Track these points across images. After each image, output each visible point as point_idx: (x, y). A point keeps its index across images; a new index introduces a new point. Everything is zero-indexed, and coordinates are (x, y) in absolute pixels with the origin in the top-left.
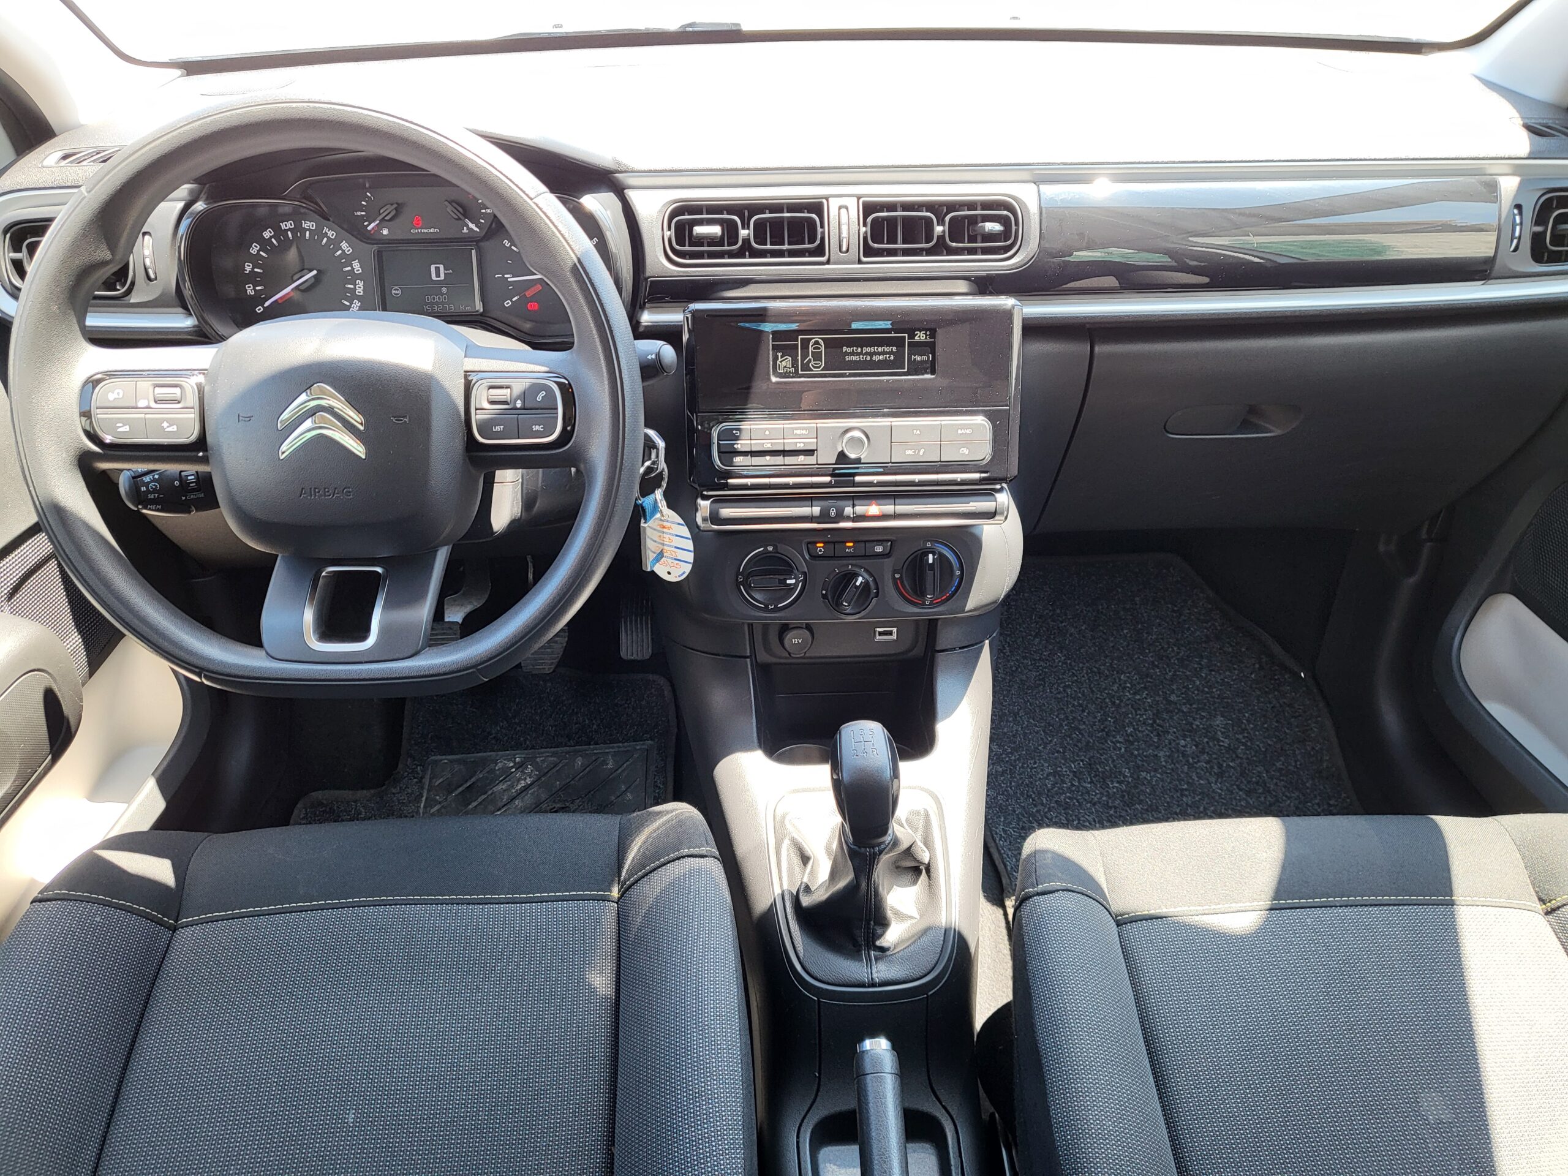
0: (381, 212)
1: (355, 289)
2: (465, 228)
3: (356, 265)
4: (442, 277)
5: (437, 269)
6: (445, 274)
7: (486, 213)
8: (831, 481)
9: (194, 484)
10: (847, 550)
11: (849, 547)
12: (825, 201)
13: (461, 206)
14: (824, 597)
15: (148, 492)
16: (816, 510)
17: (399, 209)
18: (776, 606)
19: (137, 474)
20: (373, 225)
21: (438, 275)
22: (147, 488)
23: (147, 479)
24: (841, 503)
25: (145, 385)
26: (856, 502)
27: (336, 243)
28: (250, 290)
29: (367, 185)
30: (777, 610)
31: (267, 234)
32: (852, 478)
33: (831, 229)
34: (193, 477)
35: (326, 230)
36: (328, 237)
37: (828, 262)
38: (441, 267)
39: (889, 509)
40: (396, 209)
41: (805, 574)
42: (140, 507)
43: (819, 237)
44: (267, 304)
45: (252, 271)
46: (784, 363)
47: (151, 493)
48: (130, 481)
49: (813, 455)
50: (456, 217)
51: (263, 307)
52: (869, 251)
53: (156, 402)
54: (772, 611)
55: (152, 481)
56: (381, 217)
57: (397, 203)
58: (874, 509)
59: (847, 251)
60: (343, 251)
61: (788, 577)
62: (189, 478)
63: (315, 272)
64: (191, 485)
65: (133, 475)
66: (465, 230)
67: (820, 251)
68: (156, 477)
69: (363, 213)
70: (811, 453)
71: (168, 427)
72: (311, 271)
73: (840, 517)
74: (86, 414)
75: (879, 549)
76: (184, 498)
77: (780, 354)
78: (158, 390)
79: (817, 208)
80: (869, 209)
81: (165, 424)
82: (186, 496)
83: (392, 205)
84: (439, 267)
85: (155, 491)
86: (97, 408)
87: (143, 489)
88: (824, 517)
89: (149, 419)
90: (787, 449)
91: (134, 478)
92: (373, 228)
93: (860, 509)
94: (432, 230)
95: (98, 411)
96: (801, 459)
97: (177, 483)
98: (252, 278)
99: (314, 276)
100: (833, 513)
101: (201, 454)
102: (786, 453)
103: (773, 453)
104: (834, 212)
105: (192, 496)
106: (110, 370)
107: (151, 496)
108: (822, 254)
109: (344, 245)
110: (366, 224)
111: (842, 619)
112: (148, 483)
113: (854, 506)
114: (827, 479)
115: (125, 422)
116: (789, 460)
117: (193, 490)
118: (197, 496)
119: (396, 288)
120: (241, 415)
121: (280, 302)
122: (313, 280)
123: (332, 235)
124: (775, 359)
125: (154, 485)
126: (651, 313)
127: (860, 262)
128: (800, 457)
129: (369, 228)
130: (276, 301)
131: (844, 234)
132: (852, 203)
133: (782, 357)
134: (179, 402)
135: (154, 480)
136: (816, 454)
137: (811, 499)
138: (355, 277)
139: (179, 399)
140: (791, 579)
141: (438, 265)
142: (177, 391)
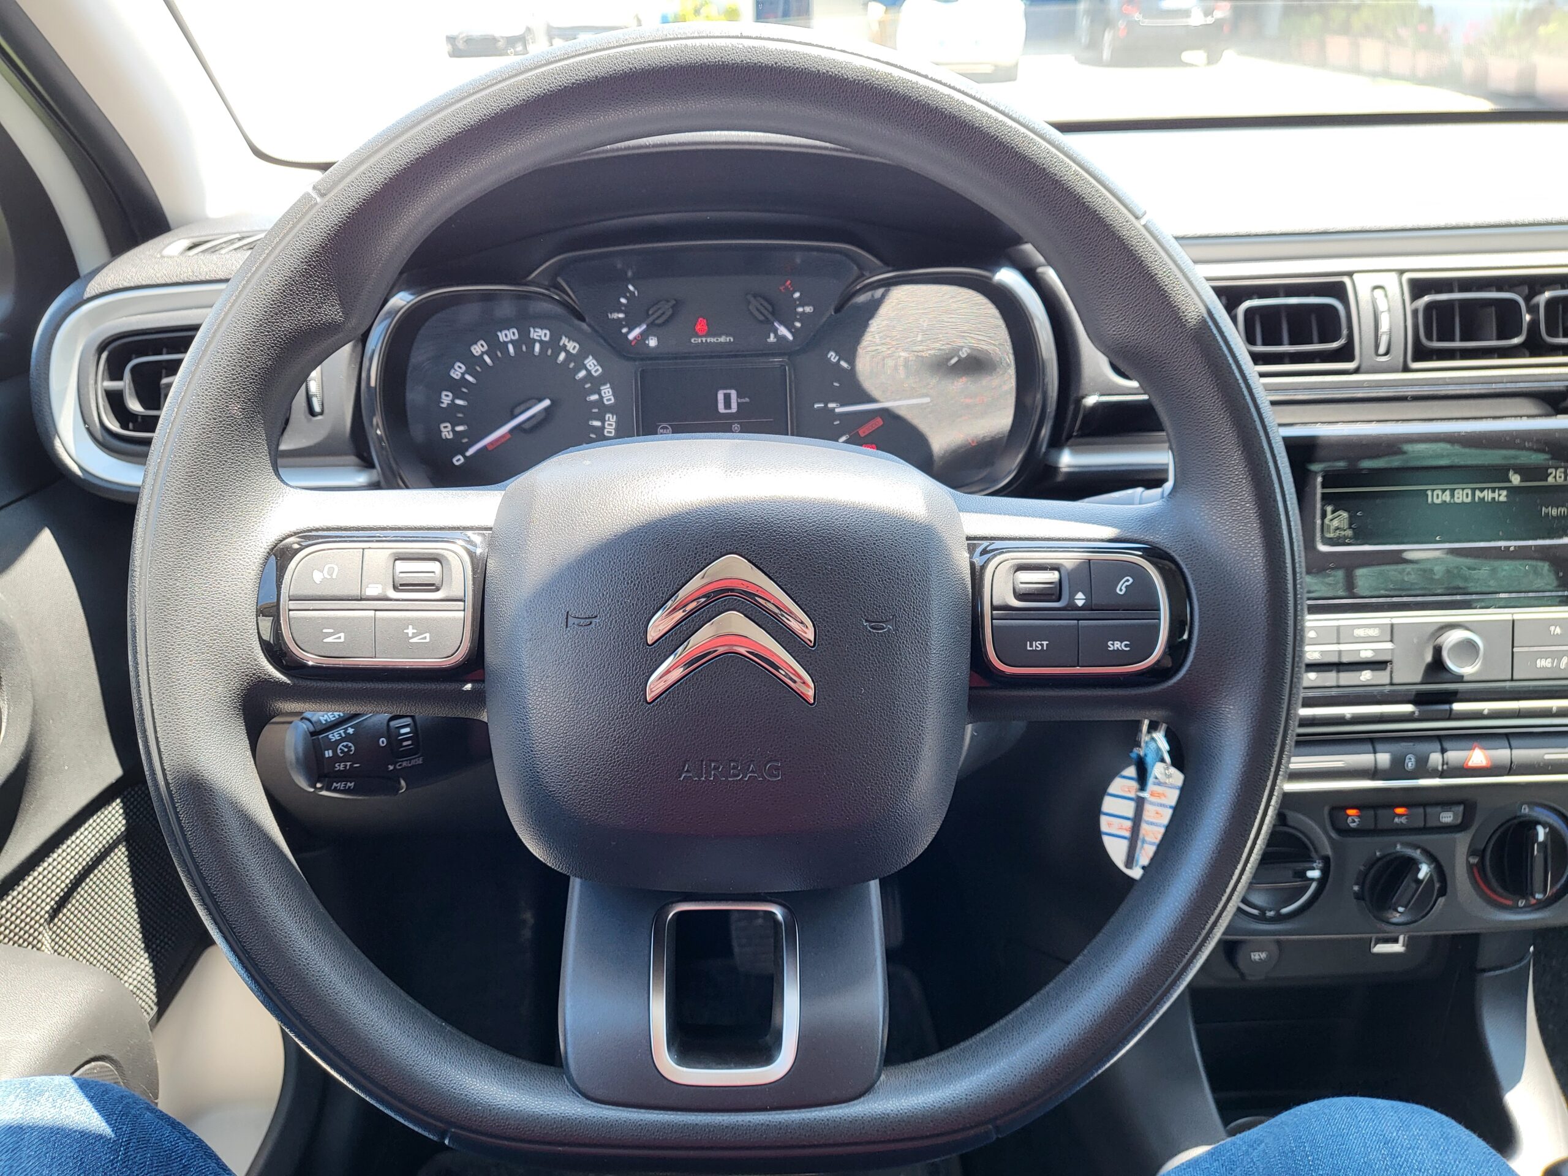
0: (650, 312)
1: (603, 428)
2: (772, 335)
3: (607, 392)
4: (734, 408)
5: (727, 398)
6: (739, 404)
7: (804, 313)
8: (1413, 713)
9: (409, 742)
10: (1396, 820)
11: (1400, 816)
12: (1346, 280)
13: (770, 303)
14: (1359, 897)
15: (336, 759)
16: (1384, 759)
17: (677, 306)
18: (1278, 912)
19: (319, 728)
20: (637, 331)
21: (728, 405)
22: (335, 752)
23: (334, 736)
24: (1421, 747)
25: (379, 556)
26: (1447, 745)
27: (578, 360)
28: (446, 432)
29: (630, 274)
30: (1280, 918)
31: (477, 349)
32: (1446, 707)
33: (1363, 321)
34: (407, 730)
35: (564, 340)
36: (567, 352)
37: (1357, 371)
38: (733, 394)
39: (1502, 754)
40: (673, 307)
41: (1326, 860)
42: (319, 785)
43: (1345, 332)
44: (470, 452)
45: (452, 405)
46: (1336, 523)
47: (340, 760)
48: (305, 739)
49: (1385, 669)
50: (761, 318)
51: (465, 457)
52: (1421, 353)
53: (395, 588)
54: (1271, 920)
55: (342, 740)
56: (651, 319)
57: (676, 300)
58: (1478, 757)
59: (1387, 353)
60: (589, 372)
61: (1307, 865)
62: (403, 731)
63: (547, 403)
64: (405, 743)
65: (312, 728)
66: (772, 338)
67: (1346, 353)
68: (351, 731)
69: (621, 316)
70: (1383, 666)
71: (415, 635)
72: (540, 400)
73: (1422, 769)
74: (270, 610)
75: (1447, 818)
76: (391, 768)
77: (1329, 509)
78: (401, 566)
79: (1337, 290)
80: (1419, 288)
81: (410, 631)
82: (394, 764)
83: (668, 301)
84: (729, 394)
85: (347, 757)
86: (290, 600)
87: (329, 754)
88: (1397, 770)
89: (383, 619)
90: (1345, 660)
91: (313, 734)
92: (635, 338)
93: (1454, 756)
94: (722, 339)
95: (293, 605)
96: (1366, 676)
97: (383, 742)
98: (451, 414)
99: (546, 409)
100: (1410, 764)
101: (469, 687)
102: (1341, 668)
103: (1322, 668)
104: (1364, 294)
105: (404, 764)
106: (317, 526)
107: (340, 767)
108: (1350, 358)
109: (590, 362)
110: (624, 330)
111: (1385, 932)
112: (338, 742)
113: (1443, 751)
114: (1408, 708)
115: (338, 625)
116: (1347, 678)
117: (409, 753)
118: (413, 762)
119: (664, 425)
120: (572, 613)
121: (490, 448)
122: (543, 415)
123: (574, 348)
124: (1324, 515)
125: (346, 746)
126: (1075, 452)
127: (1406, 369)
128: (1364, 672)
129: (631, 336)
130: (485, 448)
131: (1384, 327)
132: (1391, 282)
133: (1333, 512)
134: (438, 589)
135: (348, 738)
136: (1389, 668)
137: (1372, 741)
138: (603, 409)
139: (437, 582)
140: (1313, 869)
141: (728, 391)
142: (435, 566)
